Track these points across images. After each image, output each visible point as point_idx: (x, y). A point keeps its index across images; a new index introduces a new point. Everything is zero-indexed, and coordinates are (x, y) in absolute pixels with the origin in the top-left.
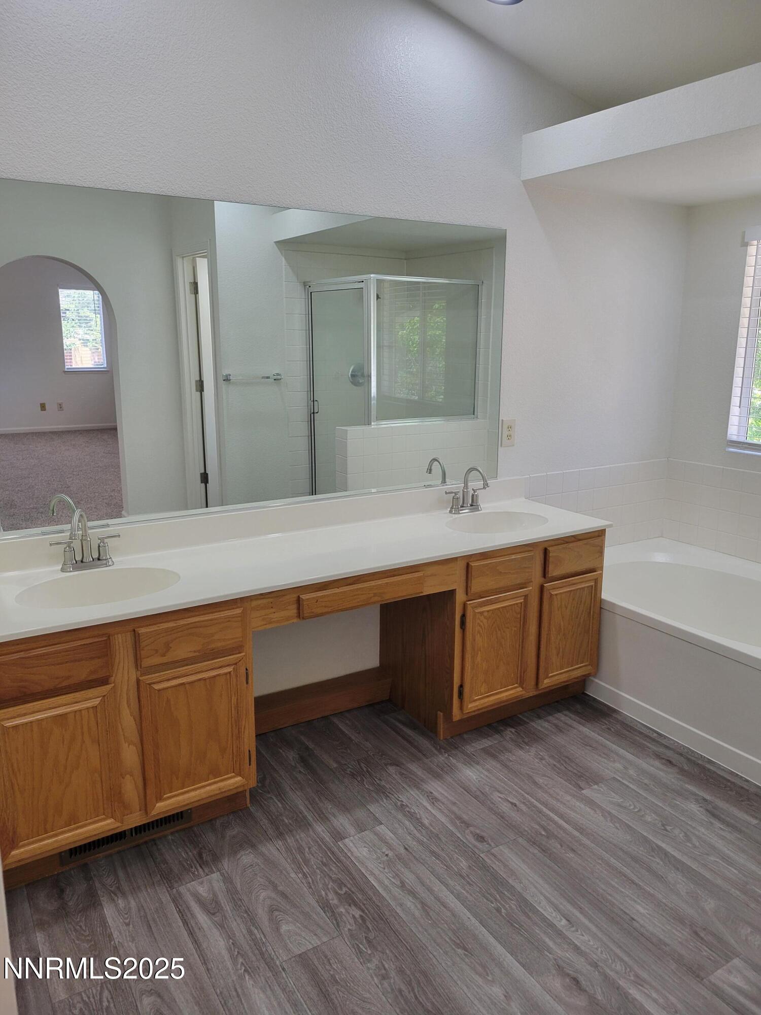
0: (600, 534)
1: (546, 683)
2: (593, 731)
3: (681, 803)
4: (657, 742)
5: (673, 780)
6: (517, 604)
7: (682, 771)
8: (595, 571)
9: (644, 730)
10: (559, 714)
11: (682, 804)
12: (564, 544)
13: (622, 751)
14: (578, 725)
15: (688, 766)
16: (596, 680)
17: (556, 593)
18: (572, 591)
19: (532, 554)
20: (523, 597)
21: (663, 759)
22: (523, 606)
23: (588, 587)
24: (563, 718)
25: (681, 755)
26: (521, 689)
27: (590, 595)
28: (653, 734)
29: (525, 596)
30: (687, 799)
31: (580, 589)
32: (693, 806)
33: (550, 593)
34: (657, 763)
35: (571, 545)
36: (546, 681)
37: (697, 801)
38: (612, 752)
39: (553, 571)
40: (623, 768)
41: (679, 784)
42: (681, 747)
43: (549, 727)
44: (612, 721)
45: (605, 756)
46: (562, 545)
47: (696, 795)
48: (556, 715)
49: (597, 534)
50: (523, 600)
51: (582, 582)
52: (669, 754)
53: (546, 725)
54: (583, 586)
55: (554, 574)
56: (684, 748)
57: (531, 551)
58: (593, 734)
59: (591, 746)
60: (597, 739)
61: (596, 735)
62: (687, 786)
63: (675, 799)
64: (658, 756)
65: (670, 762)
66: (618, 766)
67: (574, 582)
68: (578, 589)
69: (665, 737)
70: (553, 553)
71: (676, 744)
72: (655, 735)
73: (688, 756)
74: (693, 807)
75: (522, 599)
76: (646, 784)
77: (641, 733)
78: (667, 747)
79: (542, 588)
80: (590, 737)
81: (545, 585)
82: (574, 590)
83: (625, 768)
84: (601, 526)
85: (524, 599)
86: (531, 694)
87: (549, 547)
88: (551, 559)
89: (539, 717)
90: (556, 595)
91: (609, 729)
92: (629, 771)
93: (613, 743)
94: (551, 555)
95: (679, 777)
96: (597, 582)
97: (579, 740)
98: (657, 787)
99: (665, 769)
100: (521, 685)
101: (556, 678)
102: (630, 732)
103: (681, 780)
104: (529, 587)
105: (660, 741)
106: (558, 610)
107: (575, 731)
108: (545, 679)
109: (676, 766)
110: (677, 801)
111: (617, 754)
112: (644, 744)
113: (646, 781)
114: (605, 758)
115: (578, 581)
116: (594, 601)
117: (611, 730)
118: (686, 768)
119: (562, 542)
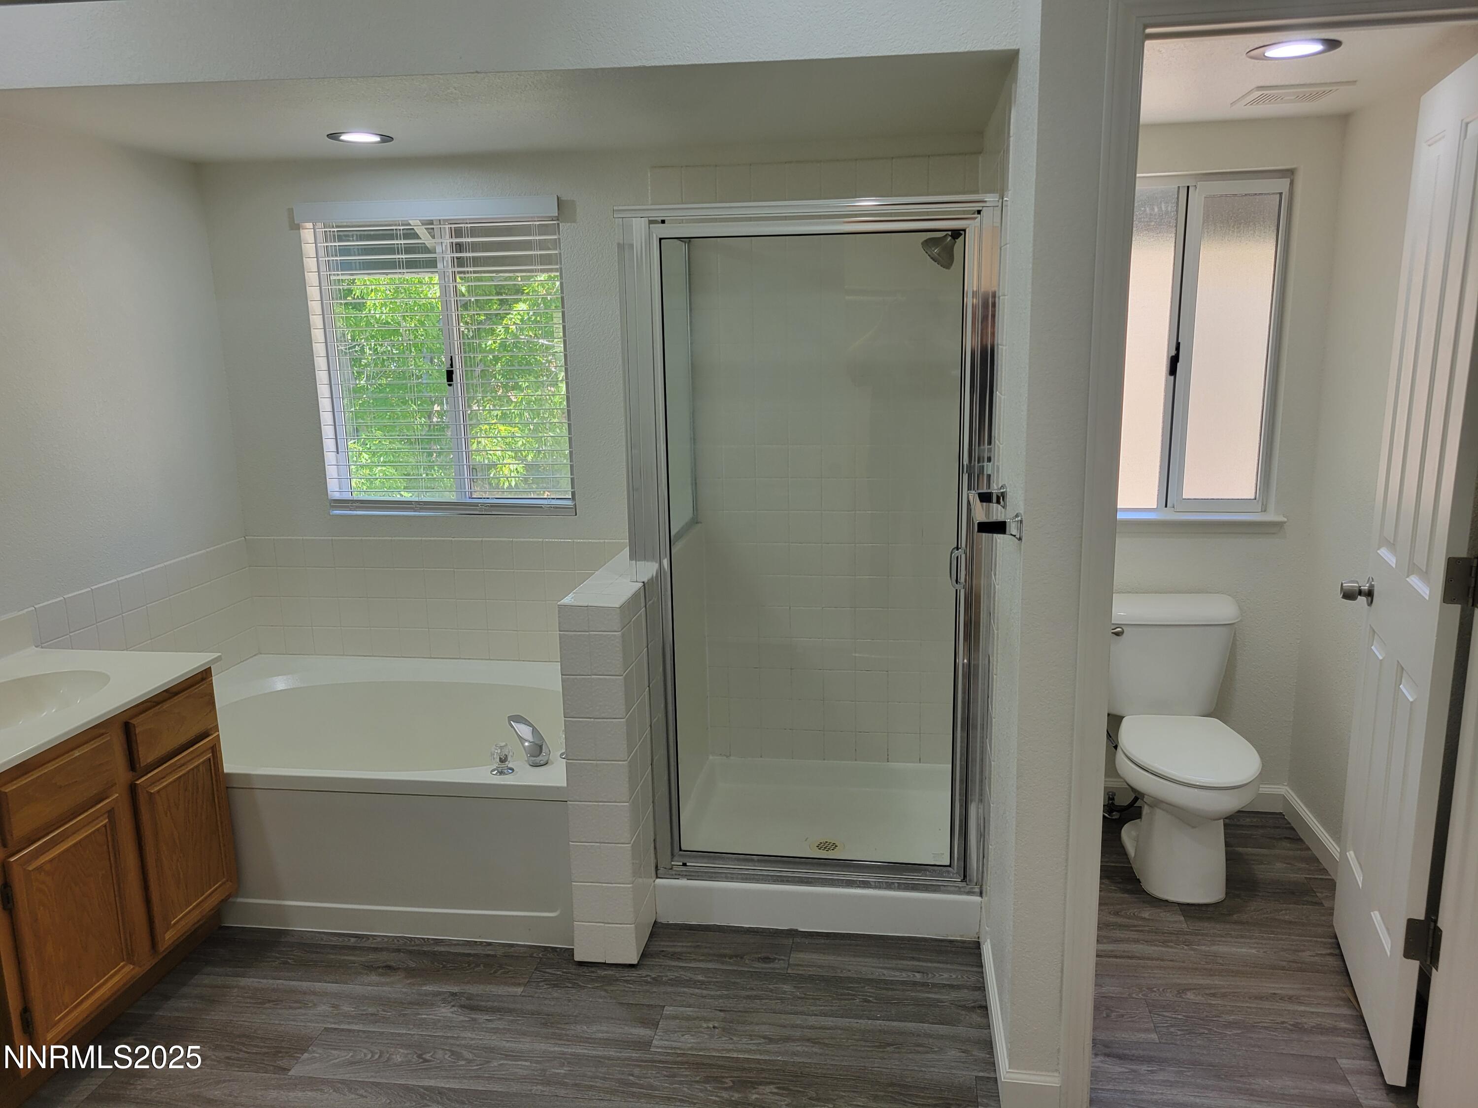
0: (204, 677)
1: (169, 937)
2: (264, 978)
3: (427, 1015)
4: (361, 948)
5: (404, 990)
6: (98, 830)
7: (410, 973)
8: (208, 736)
9: (335, 941)
10: (196, 977)
11: (430, 1015)
12: (154, 707)
13: (318, 986)
14: (235, 979)
15: (413, 961)
16: (240, 900)
17: (156, 789)
18: (180, 777)
19: (109, 738)
20: (106, 815)
21: (379, 967)
22: (108, 829)
23: (203, 762)
24: (207, 980)
25: (398, 951)
26: (132, 967)
27: (209, 774)
28: (349, 940)
29: (109, 812)
30: (432, 1004)
31: (193, 769)
32: (443, 1010)
33: (148, 792)
34: (374, 978)
35: (166, 705)
36: (168, 936)
37: (444, 1001)
38: (305, 993)
39: (146, 756)
40: (330, 1009)
41: (414, 991)
42: (393, 940)
43: (191, 1005)
44: (284, 949)
45: (299, 1005)
46: (152, 710)
47: (439, 993)
48: (192, 981)
49: (200, 676)
50: (107, 820)
51: (193, 759)
52: (384, 956)
53: (185, 1004)
54: (196, 764)
55: (150, 760)
56: (398, 941)
57: (103, 734)
58: (265, 981)
59: (269, 1001)
60: (275, 986)
61: (271, 981)
62: (425, 988)
63: (419, 1014)
64: (370, 968)
65: (389, 969)
66: (323, 1008)
67: (182, 762)
68: (188, 772)
69: (367, 937)
70: (141, 726)
71: (386, 940)
72: (353, 940)
73: (407, 948)
74: (445, 1012)
75: (105, 819)
76: (372, 1015)
77: (334, 947)
78: (375, 950)
79: (133, 789)
80: (263, 989)
81: (138, 782)
82: (184, 775)
83: (335, 1007)
84: (204, 664)
85: (109, 817)
86: (147, 967)
87: (131, 719)
88: (139, 739)
89: (167, 998)
90: (158, 792)
91: (285, 963)
92: (342, 1007)
93: (301, 981)
94: (138, 730)
95: (409, 982)
96: (215, 749)
97: (248, 1000)
98: (389, 1010)
99: (388, 980)
100: (130, 961)
101: (183, 923)
102: (317, 953)
103: (414, 985)
104: (112, 795)
105: (363, 945)
106: (166, 814)
107: (236, 990)
108: (165, 933)
109: (399, 968)
110: (422, 1015)
111: (314, 993)
112: (343, 960)
113: (371, 1010)
114: (300, 1008)
115: (189, 758)
116: (216, 781)
117: (289, 963)
118: (412, 965)
119: (149, 704)
